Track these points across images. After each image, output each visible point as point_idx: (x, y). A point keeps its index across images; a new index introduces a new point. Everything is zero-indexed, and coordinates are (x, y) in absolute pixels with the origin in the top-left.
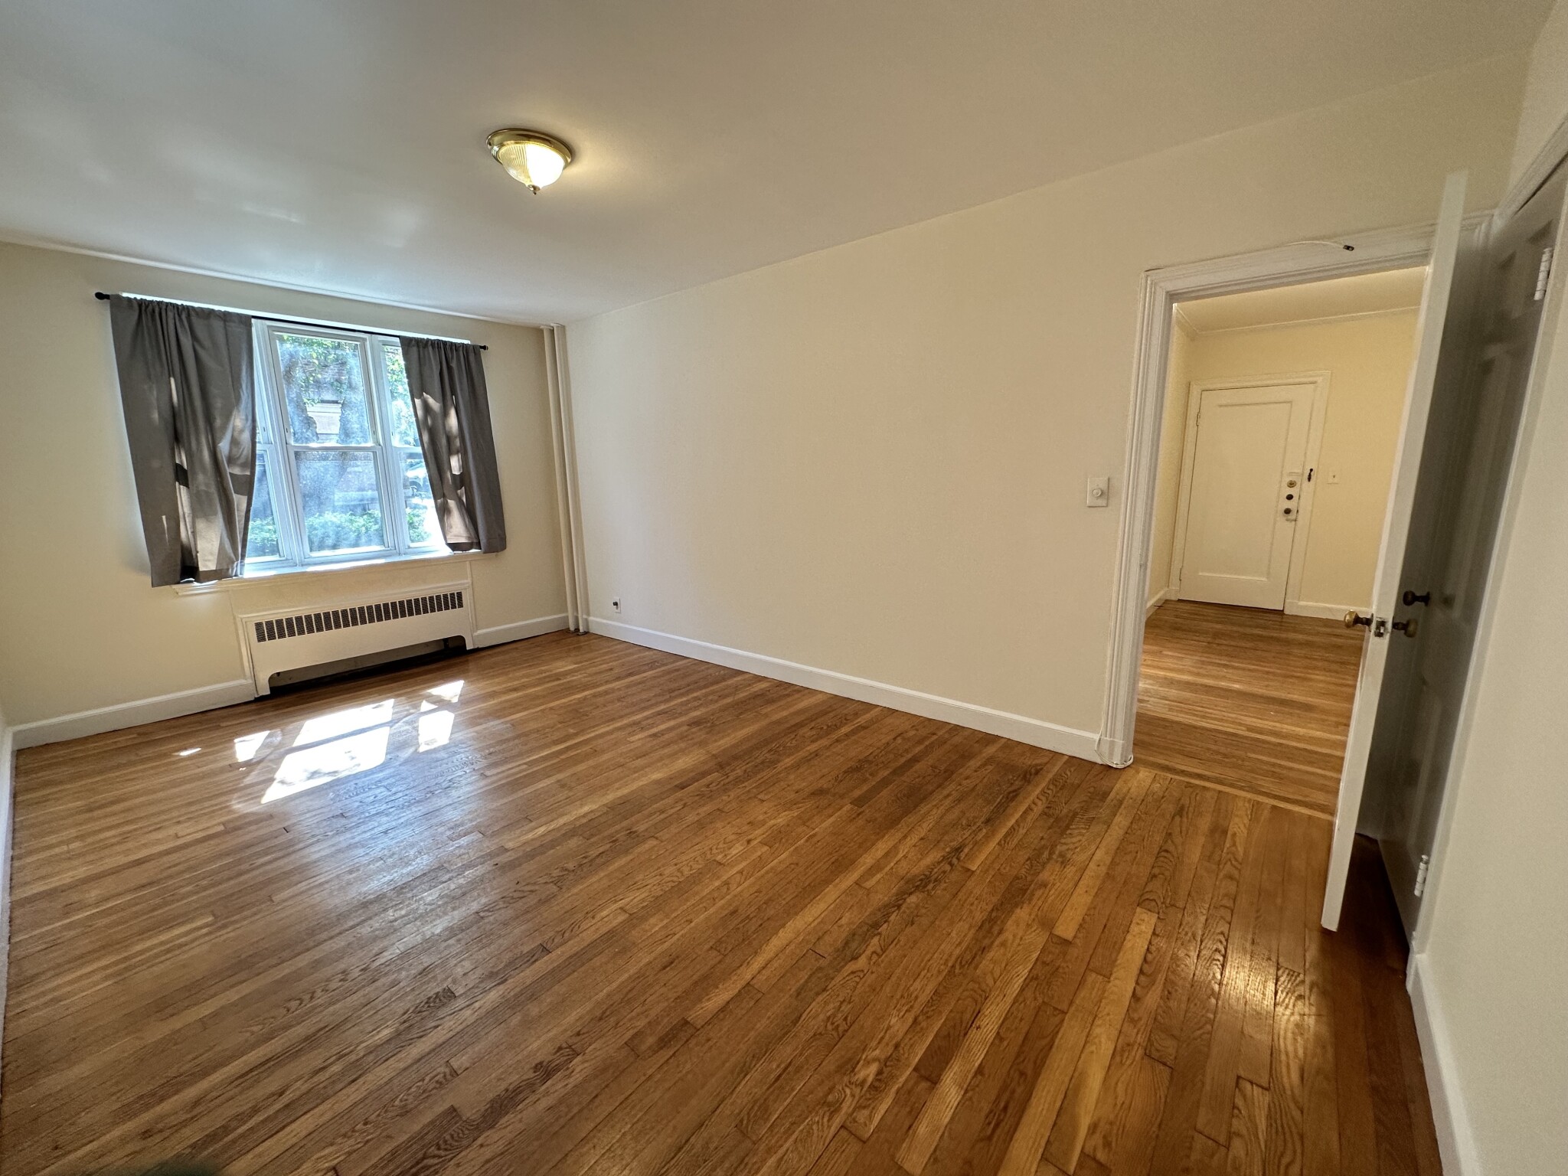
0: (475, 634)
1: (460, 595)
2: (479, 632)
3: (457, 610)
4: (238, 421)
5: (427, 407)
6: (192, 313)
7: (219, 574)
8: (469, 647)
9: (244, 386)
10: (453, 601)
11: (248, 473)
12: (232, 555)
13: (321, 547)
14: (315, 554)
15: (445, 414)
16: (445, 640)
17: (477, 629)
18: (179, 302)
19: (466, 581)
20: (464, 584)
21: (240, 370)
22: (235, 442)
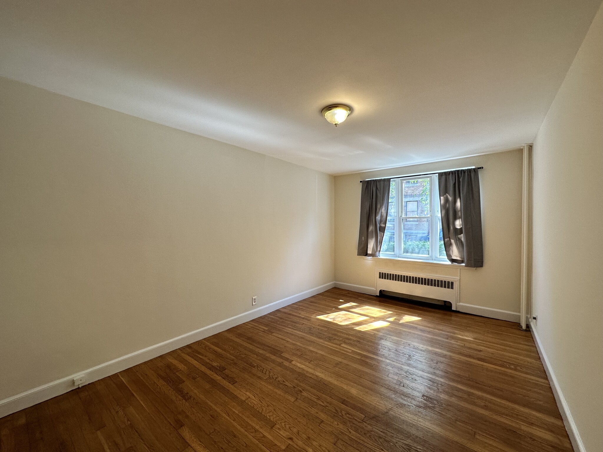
0: (458, 304)
1: (452, 283)
2: (461, 304)
3: (450, 290)
4: (383, 210)
5: (447, 200)
6: (377, 181)
7: (373, 255)
8: (454, 308)
9: (385, 200)
10: (449, 285)
11: (384, 226)
12: (376, 250)
13: (407, 252)
14: (405, 254)
15: (455, 202)
16: (445, 302)
17: (460, 302)
18: (375, 179)
19: (457, 278)
20: (456, 279)
21: (385, 195)
22: (382, 216)
